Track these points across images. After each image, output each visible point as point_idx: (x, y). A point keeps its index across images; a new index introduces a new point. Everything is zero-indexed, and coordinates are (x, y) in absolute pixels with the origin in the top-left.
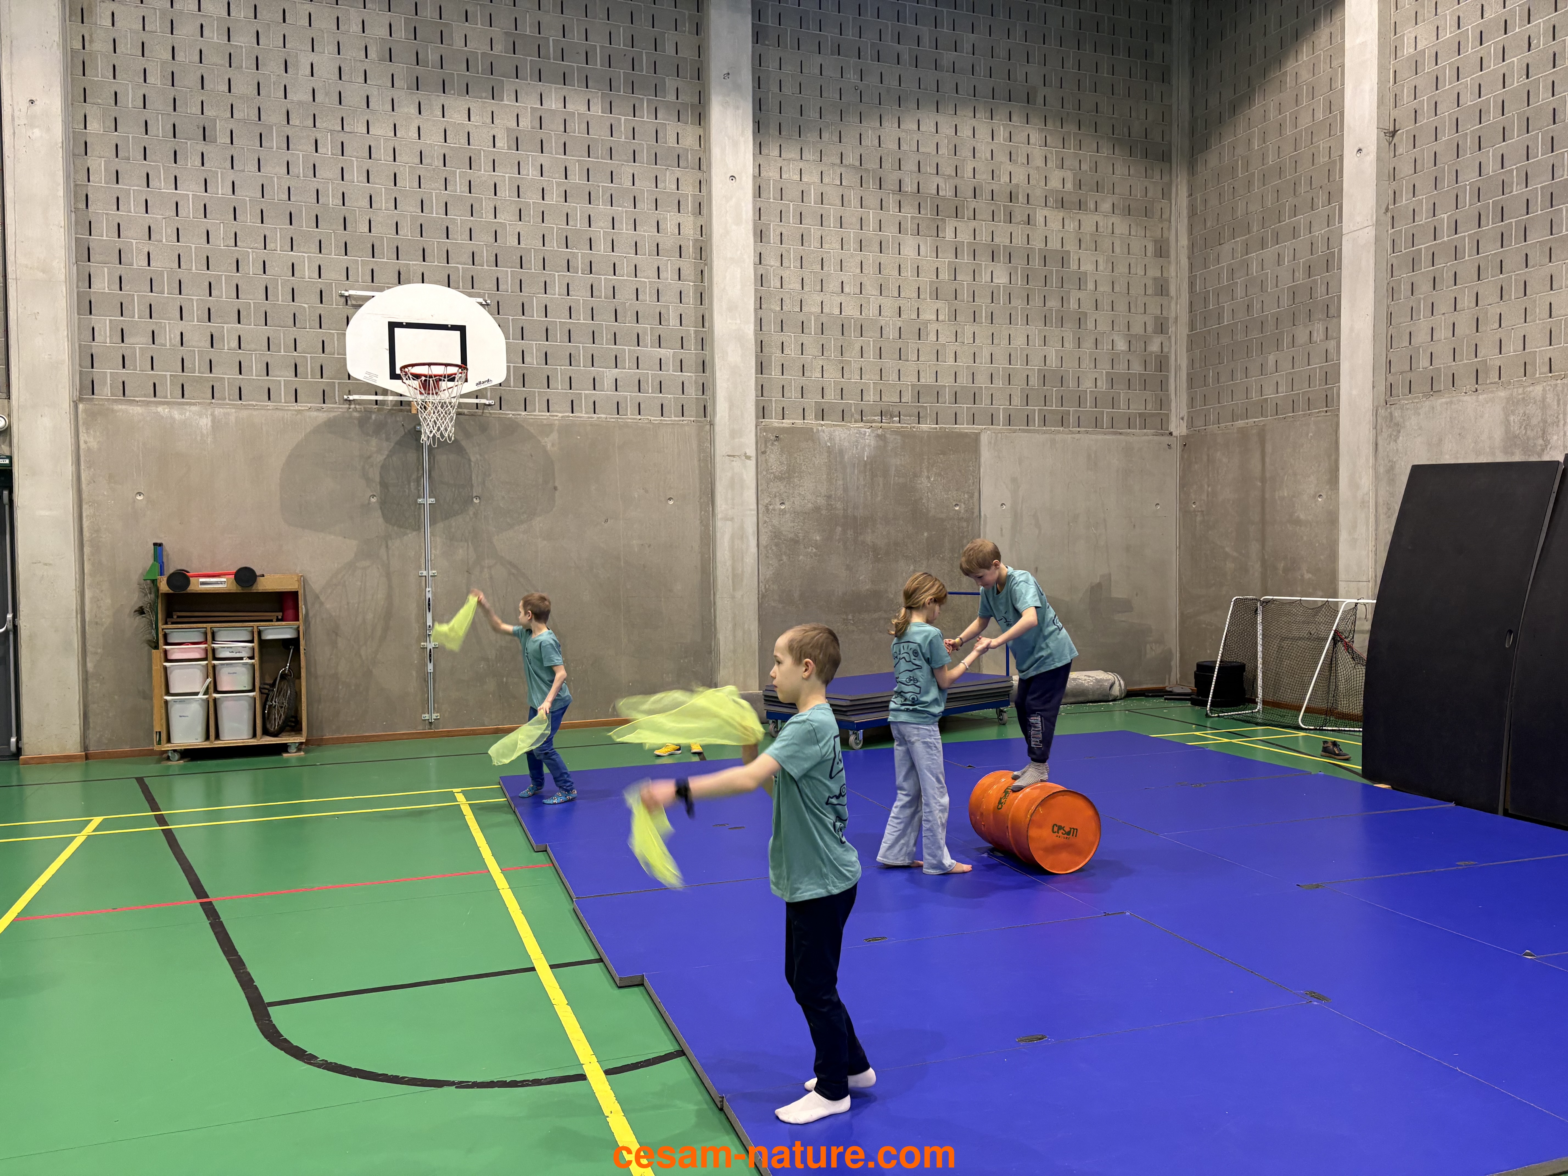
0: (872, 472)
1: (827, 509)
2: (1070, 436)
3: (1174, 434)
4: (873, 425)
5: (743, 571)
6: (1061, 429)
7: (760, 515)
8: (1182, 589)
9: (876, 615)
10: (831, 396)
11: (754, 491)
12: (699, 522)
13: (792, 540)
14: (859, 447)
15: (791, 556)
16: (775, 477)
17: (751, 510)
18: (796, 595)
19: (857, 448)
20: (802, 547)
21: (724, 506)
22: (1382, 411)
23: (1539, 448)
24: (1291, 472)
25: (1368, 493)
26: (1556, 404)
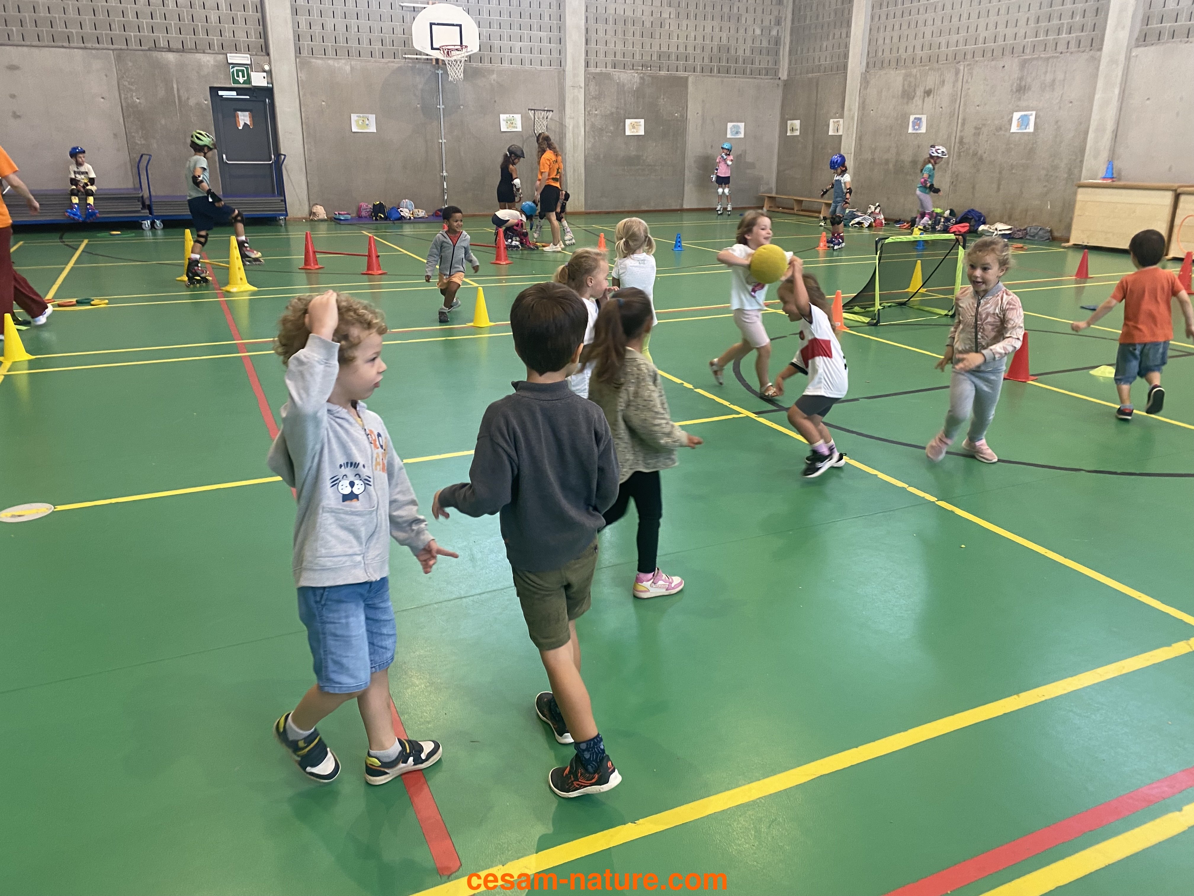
0: (637, 95)
2: (730, 79)
3: (782, 78)
5: (578, 144)
6: (727, 75)
7: (586, 116)
8: (779, 157)
9: (637, 168)
10: (619, 57)
11: (583, 104)
13: (600, 128)
14: (632, 83)
15: (600, 137)
16: (593, 97)
17: (582, 114)
18: (602, 156)
19: (630, 83)
20: (605, 132)
22: (863, 75)
23: (912, 97)
24: (827, 101)
25: (855, 112)
26: (919, 77)
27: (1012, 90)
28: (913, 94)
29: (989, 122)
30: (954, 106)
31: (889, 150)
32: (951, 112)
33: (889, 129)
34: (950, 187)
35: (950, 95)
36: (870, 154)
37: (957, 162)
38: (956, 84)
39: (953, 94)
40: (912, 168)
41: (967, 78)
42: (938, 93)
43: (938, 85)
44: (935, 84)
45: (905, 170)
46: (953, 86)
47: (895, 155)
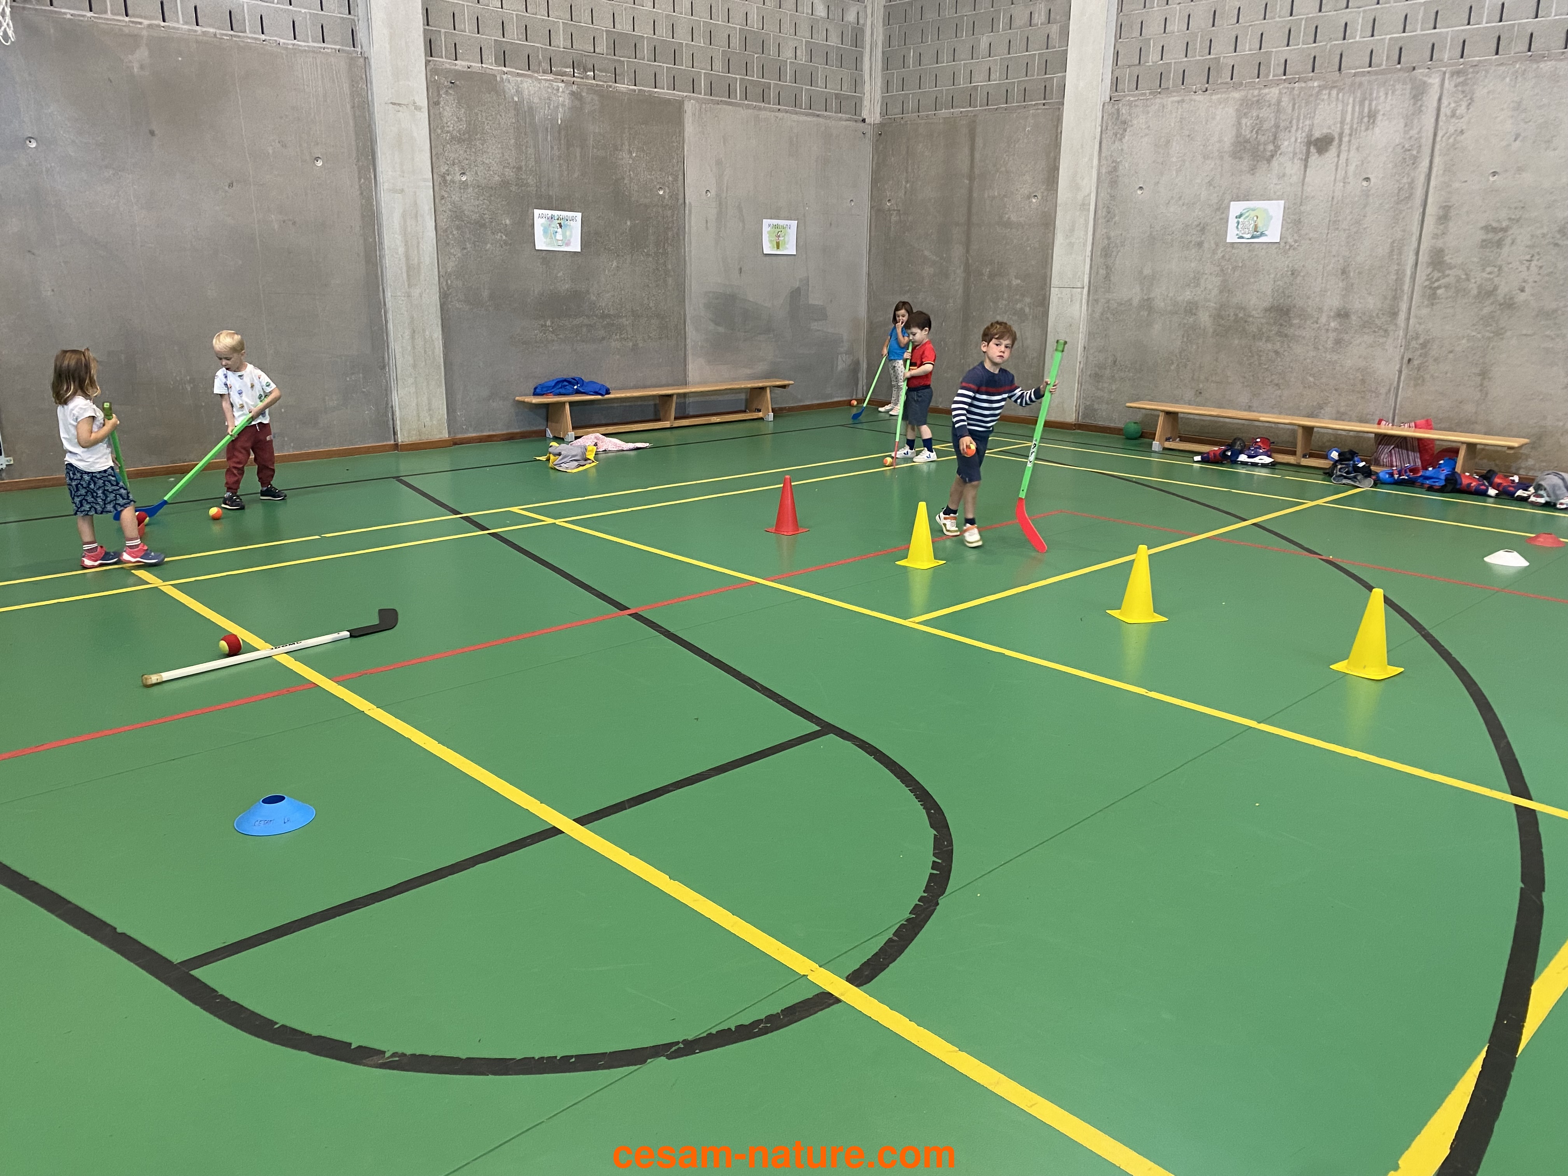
0: (568, 140)
1: (516, 185)
2: (772, 114)
3: (870, 120)
4: (565, 78)
5: (419, 264)
7: (436, 188)
10: (514, 36)
11: (429, 154)
12: (358, 192)
13: (477, 223)
14: (551, 107)
15: (477, 243)
16: (452, 138)
17: (425, 180)
19: (549, 107)
21: (390, 173)
22: (1109, 108)
23: (1269, 154)
24: (1003, 169)
25: (1089, 195)
26: (1291, 108)
28: (1271, 147)
30: (1408, 174)
31: (1196, 280)
32: (1400, 189)
33: (1195, 232)
34: (1400, 372)
35: (1394, 149)
36: (1137, 289)
37: (1425, 311)
38: (1416, 121)
39: (1407, 146)
40: (1275, 323)
41: (1453, 105)
42: (1355, 143)
43: (1355, 126)
44: (1342, 122)
45: (1253, 329)
46: (1406, 126)
47: (1215, 291)
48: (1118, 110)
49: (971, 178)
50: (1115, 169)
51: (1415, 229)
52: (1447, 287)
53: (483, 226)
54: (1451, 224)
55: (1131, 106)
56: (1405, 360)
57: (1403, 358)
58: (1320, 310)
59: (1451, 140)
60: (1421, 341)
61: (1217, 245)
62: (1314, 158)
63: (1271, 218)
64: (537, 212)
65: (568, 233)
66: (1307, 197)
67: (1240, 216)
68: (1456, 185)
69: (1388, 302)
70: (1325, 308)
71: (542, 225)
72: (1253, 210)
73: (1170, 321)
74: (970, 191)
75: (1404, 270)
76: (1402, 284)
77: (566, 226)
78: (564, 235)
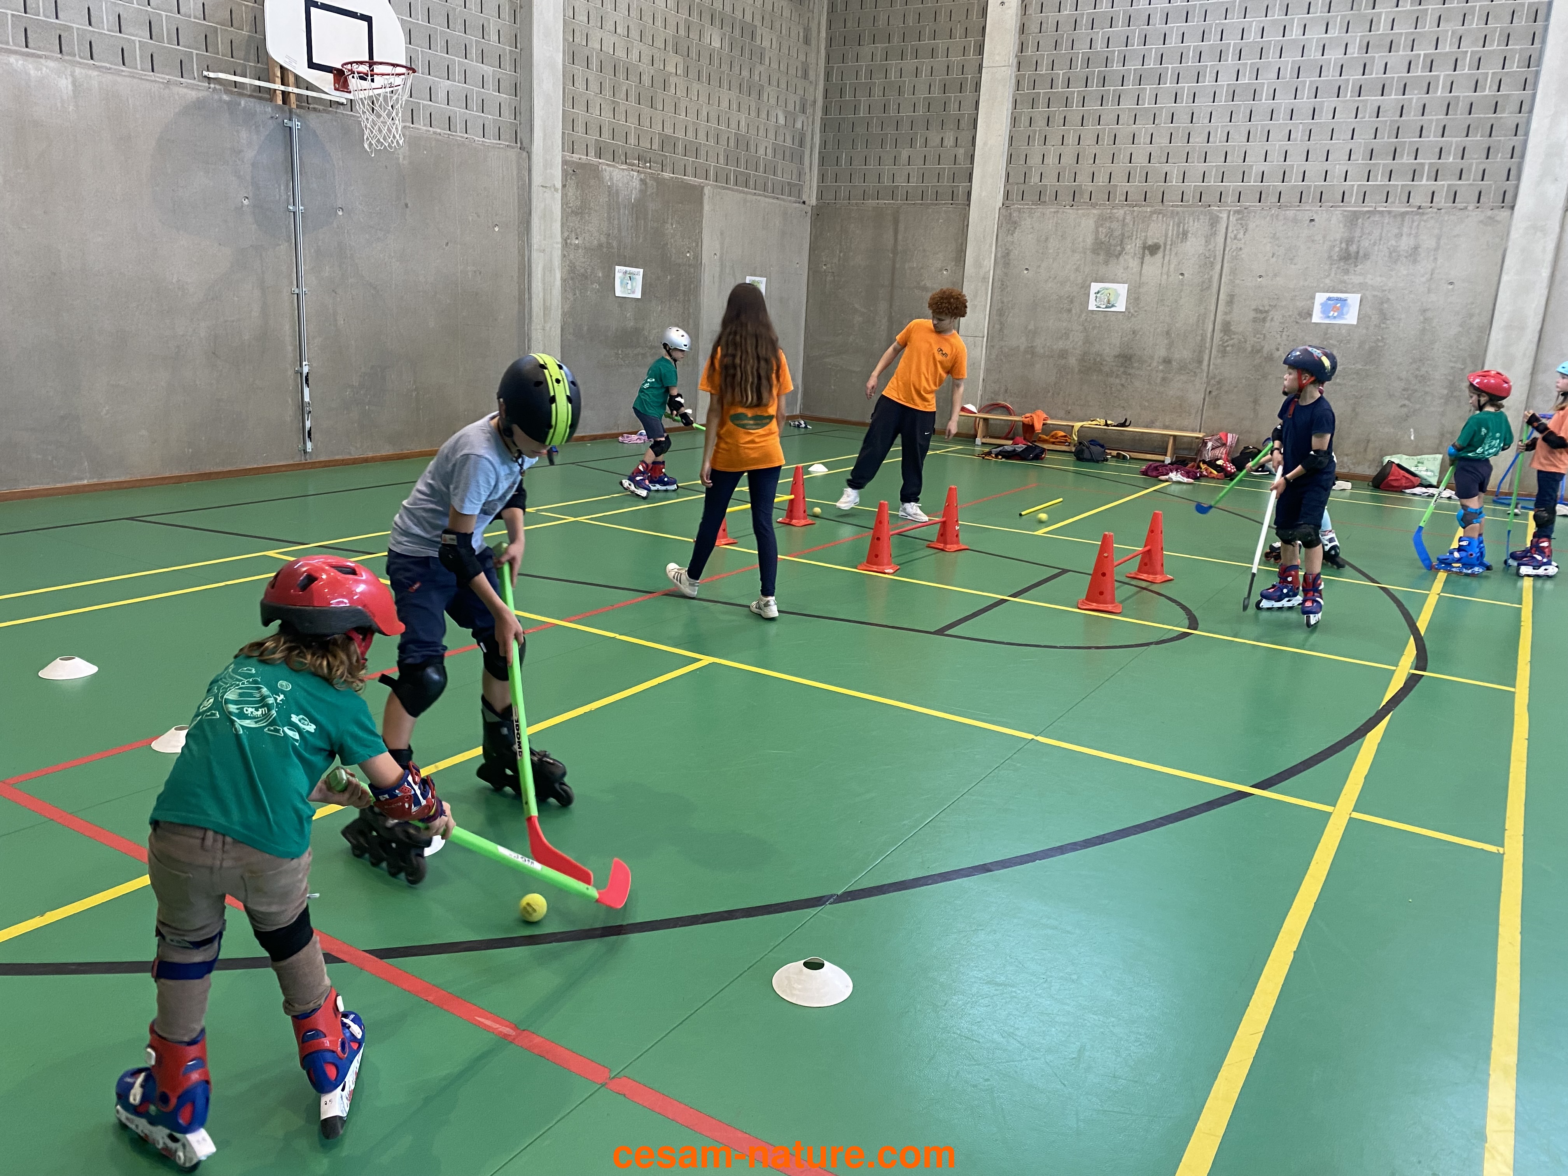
0: (637, 215)
1: (606, 248)
3: (809, 203)
4: (634, 168)
5: (551, 304)
6: (746, 189)
7: (563, 249)
9: (636, 351)
10: (606, 136)
11: (560, 223)
12: (517, 252)
13: (583, 275)
15: (582, 291)
16: (574, 211)
18: (585, 328)
19: (627, 190)
20: (589, 282)
21: (538, 237)
22: (1003, 211)
23: (1117, 253)
24: (921, 248)
25: (990, 270)
26: (1132, 223)
27: (1330, 257)
28: (1119, 248)
29: (1284, 303)
30: (1208, 273)
31: (1066, 335)
32: (1203, 282)
33: (1066, 301)
34: (1204, 399)
35: (1199, 256)
36: (1024, 339)
37: (1219, 361)
38: (1212, 239)
39: (1207, 255)
40: (1122, 366)
41: (1235, 232)
42: (1174, 250)
43: (1174, 239)
44: (1166, 236)
45: (1106, 369)
46: (1206, 242)
47: (1080, 343)
48: (1010, 214)
49: (895, 252)
50: (1008, 254)
51: (1213, 308)
52: (1232, 346)
53: (586, 278)
54: (1235, 306)
55: (1019, 212)
56: (1207, 392)
57: (1206, 390)
58: (1152, 358)
59: (1234, 254)
60: (1217, 380)
61: (1081, 312)
62: (1148, 258)
63: (1119, 295)
64: (617, 268)
65: (634, 284)
66: (1143, 283)
67: (1098, 292)
68: (1237, 282)
69: (1196, 354)
70: (1156, 357)
71: (620, 277)
72: (1107, 289)
73: (1048, 363)
74: (894, 262)
75: (1206, 334)
76: (1205, 343)
77: (634, 278)
78: (632, 285)
